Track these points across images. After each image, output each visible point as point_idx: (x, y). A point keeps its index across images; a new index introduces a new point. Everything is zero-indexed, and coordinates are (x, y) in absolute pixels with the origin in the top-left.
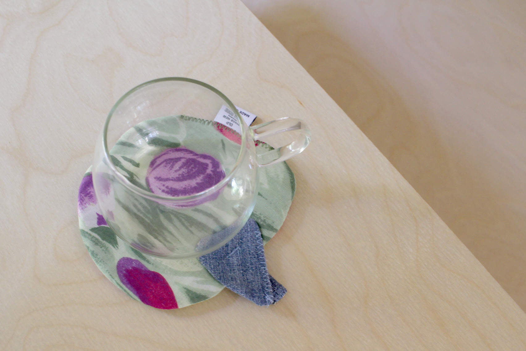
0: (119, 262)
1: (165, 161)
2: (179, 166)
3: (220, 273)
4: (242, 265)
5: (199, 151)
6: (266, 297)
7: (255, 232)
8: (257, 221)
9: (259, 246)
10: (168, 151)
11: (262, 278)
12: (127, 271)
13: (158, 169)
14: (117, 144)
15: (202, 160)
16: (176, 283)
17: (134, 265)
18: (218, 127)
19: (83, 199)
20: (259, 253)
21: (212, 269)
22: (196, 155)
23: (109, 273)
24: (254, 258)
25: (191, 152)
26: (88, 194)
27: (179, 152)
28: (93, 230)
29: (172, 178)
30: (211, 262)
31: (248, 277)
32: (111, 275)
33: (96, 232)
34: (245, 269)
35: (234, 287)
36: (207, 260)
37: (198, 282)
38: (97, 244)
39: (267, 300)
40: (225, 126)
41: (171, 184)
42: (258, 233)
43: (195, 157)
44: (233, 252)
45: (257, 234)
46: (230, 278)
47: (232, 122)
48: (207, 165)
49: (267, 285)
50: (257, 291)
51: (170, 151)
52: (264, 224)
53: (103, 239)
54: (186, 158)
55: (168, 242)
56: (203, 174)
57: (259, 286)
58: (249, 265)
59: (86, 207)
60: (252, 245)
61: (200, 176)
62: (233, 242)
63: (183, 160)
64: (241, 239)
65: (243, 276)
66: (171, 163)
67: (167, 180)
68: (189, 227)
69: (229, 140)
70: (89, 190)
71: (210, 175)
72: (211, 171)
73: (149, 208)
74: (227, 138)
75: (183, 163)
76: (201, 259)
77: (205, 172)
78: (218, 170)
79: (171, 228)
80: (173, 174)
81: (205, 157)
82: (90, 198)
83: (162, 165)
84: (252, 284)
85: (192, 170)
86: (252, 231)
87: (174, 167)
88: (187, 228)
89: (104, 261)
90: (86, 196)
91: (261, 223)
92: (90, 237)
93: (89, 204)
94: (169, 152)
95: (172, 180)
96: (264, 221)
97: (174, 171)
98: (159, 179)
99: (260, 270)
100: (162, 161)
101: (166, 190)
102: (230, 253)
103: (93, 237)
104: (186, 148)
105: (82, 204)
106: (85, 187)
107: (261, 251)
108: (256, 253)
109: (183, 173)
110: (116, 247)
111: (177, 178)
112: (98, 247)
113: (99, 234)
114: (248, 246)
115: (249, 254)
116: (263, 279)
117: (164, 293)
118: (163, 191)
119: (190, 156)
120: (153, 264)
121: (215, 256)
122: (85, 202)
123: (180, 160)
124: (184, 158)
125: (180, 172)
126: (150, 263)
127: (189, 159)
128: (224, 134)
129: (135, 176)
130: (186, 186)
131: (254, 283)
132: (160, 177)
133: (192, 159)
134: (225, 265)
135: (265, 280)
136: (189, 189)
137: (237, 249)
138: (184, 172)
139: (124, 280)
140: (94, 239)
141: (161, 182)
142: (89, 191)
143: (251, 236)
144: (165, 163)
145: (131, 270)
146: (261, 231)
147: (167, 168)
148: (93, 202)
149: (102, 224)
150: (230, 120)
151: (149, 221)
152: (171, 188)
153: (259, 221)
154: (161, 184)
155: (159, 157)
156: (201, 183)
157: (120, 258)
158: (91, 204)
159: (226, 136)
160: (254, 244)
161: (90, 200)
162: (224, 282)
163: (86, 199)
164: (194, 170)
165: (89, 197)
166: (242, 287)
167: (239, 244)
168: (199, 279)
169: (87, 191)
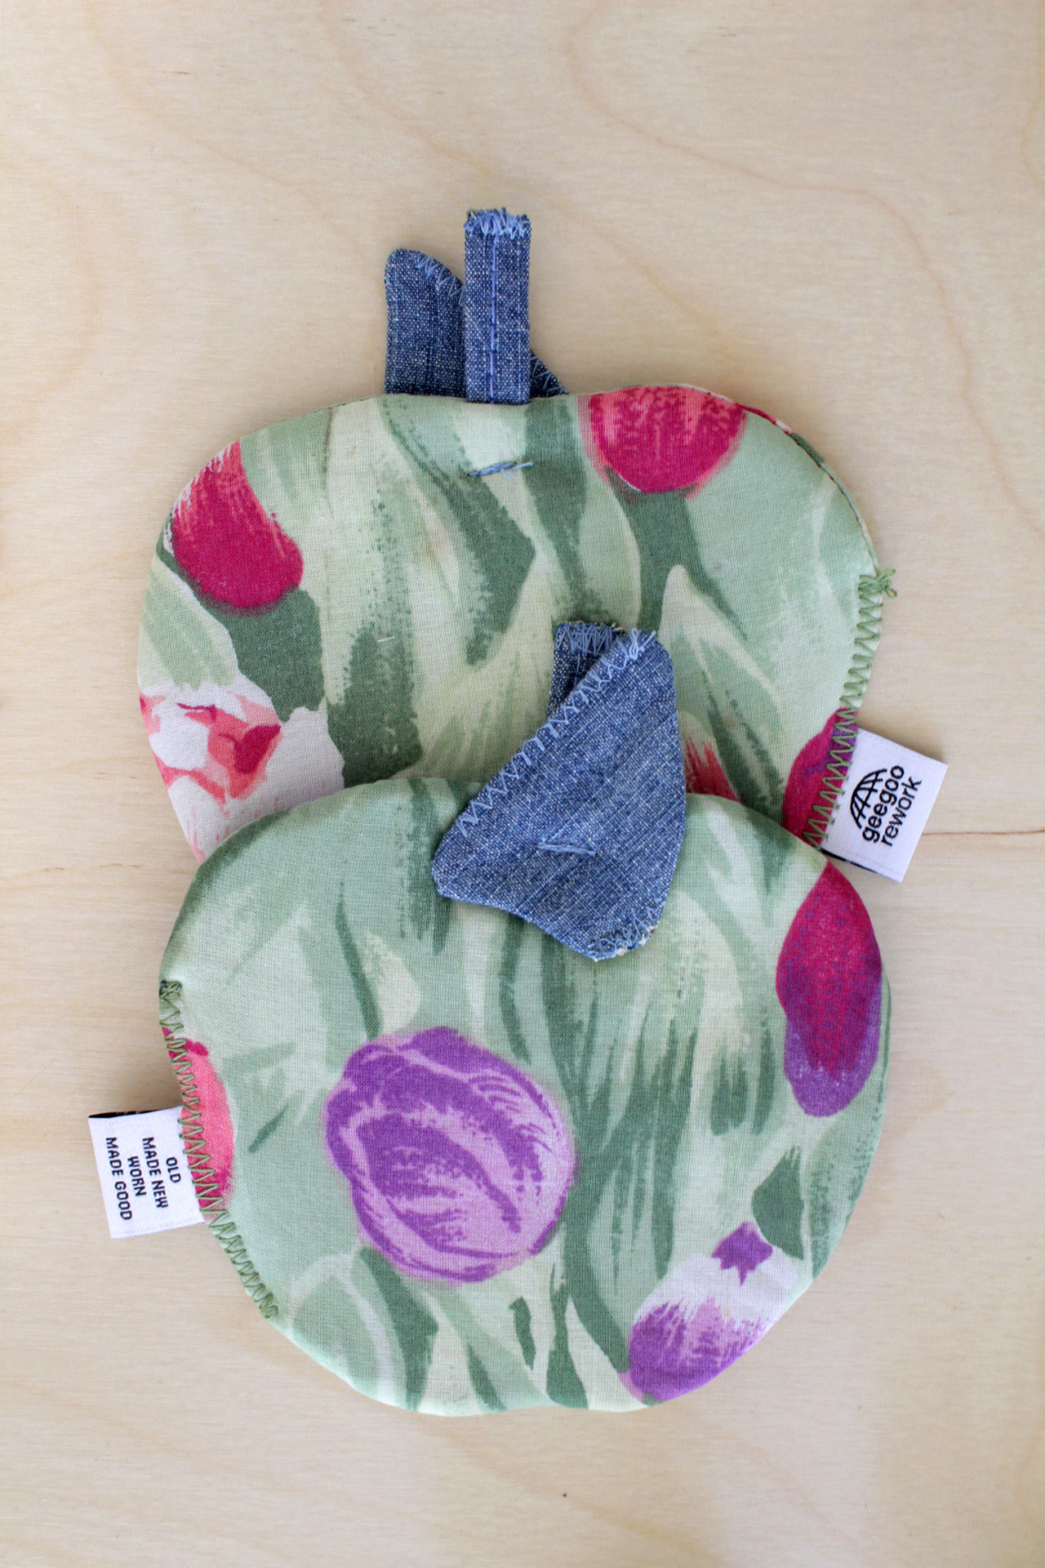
0: (828, 1114)
1: (442, 1248)
2: (430, 1199)
3: (663, 830)
4: (590, 795)
5: (337, 1188)
6: (635, 658)
7: (466, 836)
8: (429, 857)
9: (501, 792)
10: (410, 1265)
11: (586, 714)
12: (833, 1073)
13: (485, 1247)
14: (502, 1407)
15: (360, 1156)
16: (768, 921)
17: (805, 1069)
18: (217, 1193)
19: (730, 1349)
20: (518, 777)
21: (665, 862)
22: (356, 1184)
23: (877, 1110)
24: (543, 777)
25: (360, 1204)
26: (707, 1351)
27: (388, 1233)
28: (795, 1250)
29: (479, 1186)
30: (645, 882)
31: (610, 753)
32: (880, 1100)
33: (797, 1238)
34: (594, 778)
35: (672, 763)
36: (645, 899)
37: (726, 870)
38: (825, 1209)
39: (643, 649)
40: (196, 1176)
41: (502, 1175)
42: (464, 822)
43: (366, 1182)
44: (568, 849)
45: (468, 824)
46: (656, 793)
47: (163, 1167)
48: (362, 1130)
49: (596, 683)
50: (634, 695)
51: (403, 1260)
52: (423, 830)
53: (799, 1204)
54: (389, 1202)
55: (673, 1042)
56: (400, 1118)
57: (618, 702)
58: (576, 776)
59: (747, 1323)
60: (512, 812)
61: (413, 1121)
62: (540, 873)
63: (403, 1204)
64: (513, 855)
65: (616, 767)
66: (438, 1226)
67: (495, 1194)
68: (585, 1029)
69: (236, 1131)
70: (693, 1360)
71: (385, 1098)
72: (371, 1105)
73: (614, 1174)
74: (234, 1140)
75: (410, 1197)
76: (653, 916)
77: (387, 1119)
78: (353, 1089)
79: (624, 1074)
80: (468, 1191)
81: (343, 1158)
82: (713, 1334)
83: (463, 1244)
84: (624, 724)
85: (414, 1158)
86: (470, 845)
87: (442, 1210)
88: (592, 1031)
89: (858, 1150)
90: (715, 1352)
91: (426, 840)
92: (821, 1239)
93: (732, 1322)
94: (409, 1260)
95: (487, 1182)
96: (414, 836)
97: (458, 1200)
98: (511, 1216)
99: (565, 736)
100: (452, 1255)
101: (528, 1172)
102: (578, 855)
103: (814, 1233)
104: (361, 1226)
105: (746, 1339)
106: (691, 1376)
107: (510, 775)
108: (523, 784)
109: (442, 1169)
110: (795, 1158)
111: (470, 1176)
112: (829, 1198)
113: (797, 1226)
114: (520, 824)
115: (540, 802)
116: (587, 707)
117: (821, 928)
118: (538, 1177)
119: (375, 1199)
120: (764, 1024)
121: (616, 887)
122: (737, 1339)
123: (409, 1211)
124: (393, 1208)
125: (444, 1180)
126: (767, 1033)
127: (384, 1193)
128: (229, 1158)
129: (557, 1287)
130: (474, 1134)
131: (617, 722)
132: (504, 1219)
133: (378, 1185)
134: (621, 838)
135: (585, 699)
136: (476, 1119)
137: (549, 847)
138: (438, 1172)
139: (865, 1056)
140: (820, 1226)
141: (516, 1204)
142: (695, 1356)
143: (488, 836)
144: (450, 1244)
145: (823, 1065)
146: (452, 823)
147: (464, 1225)
148: (717, 1319)
149: (760, 1243)
150: (157, 1178)
151: (652, 1143)
152: (512, 1163)
153: (424, 850)
154: (520, 1199)
155: (444, 1273)
156: (431, 1102)
157: (816, 1119)
158: (726, 1319)
159: (229, 1149)
160: (506, 810)
161: (717, 1330)
162: (678, 798)
163: (721, 1343)
164: (409, 1151)
165: (710, 1342)
166: (657, 742)
167: (534, 852)
168: (714, 874)
169: (700, 1361)
